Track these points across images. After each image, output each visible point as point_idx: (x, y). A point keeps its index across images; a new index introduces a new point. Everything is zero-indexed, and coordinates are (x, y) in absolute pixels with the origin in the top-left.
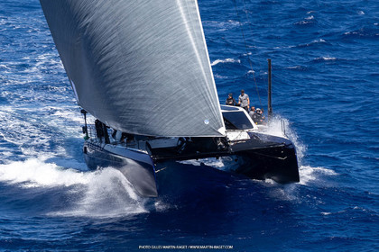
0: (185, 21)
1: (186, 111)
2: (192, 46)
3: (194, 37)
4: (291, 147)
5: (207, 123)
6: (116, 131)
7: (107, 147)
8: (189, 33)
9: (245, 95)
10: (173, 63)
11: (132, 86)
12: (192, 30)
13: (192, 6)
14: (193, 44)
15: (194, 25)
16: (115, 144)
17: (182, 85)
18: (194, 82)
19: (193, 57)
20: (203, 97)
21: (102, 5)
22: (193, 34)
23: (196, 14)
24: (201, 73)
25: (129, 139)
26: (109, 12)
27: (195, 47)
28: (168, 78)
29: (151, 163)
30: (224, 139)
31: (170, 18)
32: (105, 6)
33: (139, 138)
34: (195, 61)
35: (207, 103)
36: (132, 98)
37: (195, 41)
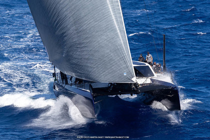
0: (112, 14)
1: (113, 67)
2: (116, 29)
3: (118, 23)
4: (175, 89)
5: (125, 75)
6: (72, 77)
7: (67, 87)
8: (115, 21)
9: (150, 55)
10: (106, 38)
11: (81, 51)
12: (116, 19)
13: (116, 4)
14: (117, 27)
15: (118, 15)
16: (71, 85)
17: (110, 51)
18: (118, 50)
19: (117, 34)
20: (123, 58)
21: (63, 2)
22: (117, 21)
23: (119, 9)
24: (121, 45)
25: (79, 82)
26: (68, 7)
27: (118, 29)
28: (102, 47)
29: (91, 98)
30: (136, 84)
31: (103, 11)
32: (66, 3)
33: (85, 81)
34: (118, 37)
35: (125, 63)
36: (81, 58)
37: (118, 25)
